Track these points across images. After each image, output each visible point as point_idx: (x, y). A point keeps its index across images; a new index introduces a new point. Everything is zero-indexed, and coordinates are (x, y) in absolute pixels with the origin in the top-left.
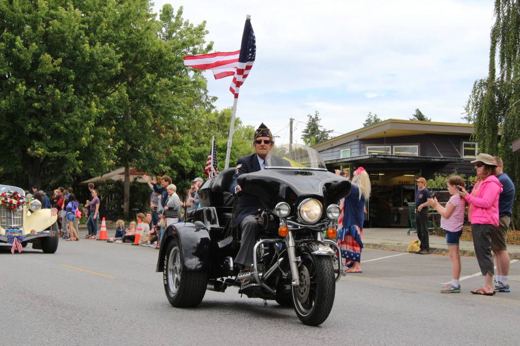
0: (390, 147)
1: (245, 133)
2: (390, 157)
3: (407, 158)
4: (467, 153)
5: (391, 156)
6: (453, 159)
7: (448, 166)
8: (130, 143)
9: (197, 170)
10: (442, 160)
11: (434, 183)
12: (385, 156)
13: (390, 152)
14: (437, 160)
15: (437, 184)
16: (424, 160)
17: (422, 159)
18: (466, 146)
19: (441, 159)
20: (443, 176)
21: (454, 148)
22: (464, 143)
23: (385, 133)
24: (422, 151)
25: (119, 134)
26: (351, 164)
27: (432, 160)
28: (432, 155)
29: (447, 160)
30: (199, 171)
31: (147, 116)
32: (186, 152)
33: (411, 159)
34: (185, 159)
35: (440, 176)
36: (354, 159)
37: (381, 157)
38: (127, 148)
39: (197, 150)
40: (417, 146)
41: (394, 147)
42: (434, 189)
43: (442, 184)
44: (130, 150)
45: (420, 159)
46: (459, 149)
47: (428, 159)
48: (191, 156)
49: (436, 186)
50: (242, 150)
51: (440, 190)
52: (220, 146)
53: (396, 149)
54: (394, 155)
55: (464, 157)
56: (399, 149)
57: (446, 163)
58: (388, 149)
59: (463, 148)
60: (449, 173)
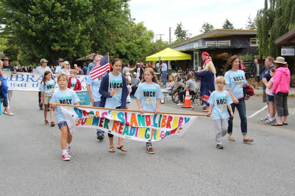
2: (217, 47)
3: (225, 47)
4: (253, 43)
5: (218, 46)
6: (246, 46)
7: (244, 50)
8: (97, 42)
12: (215, 46)
13: (217, 44)
14: (239, 47)
16: (233, 47)
18: (252, 40)
19: (241, 47)
20: (242, 55)
21: (246, 41)
22: (251, 39)
23: (215, 35)
24: (232, 44)
25: (92, 38)
26: (199, 50)
27: (237, 47)
28: (236, 45)
29: (244, 47)
30: (129, 54)
32: (123, 45)
33: (227, 47)
36: (200, 48)
37: (213, 47)
38: (95, 44)
39: (128, 44)
40: (230, 41)
41: (219, 41)
45: (231, 47)
46: (249, 41)
47: (235, 47)
48: (125, 47)
53: (220, 43)
54: (219, 46)
55: (252, 45)
56: (221, 43)
57: (243, 49)
58: (216, 43)
59: (251, 41)
60: (245, 54)
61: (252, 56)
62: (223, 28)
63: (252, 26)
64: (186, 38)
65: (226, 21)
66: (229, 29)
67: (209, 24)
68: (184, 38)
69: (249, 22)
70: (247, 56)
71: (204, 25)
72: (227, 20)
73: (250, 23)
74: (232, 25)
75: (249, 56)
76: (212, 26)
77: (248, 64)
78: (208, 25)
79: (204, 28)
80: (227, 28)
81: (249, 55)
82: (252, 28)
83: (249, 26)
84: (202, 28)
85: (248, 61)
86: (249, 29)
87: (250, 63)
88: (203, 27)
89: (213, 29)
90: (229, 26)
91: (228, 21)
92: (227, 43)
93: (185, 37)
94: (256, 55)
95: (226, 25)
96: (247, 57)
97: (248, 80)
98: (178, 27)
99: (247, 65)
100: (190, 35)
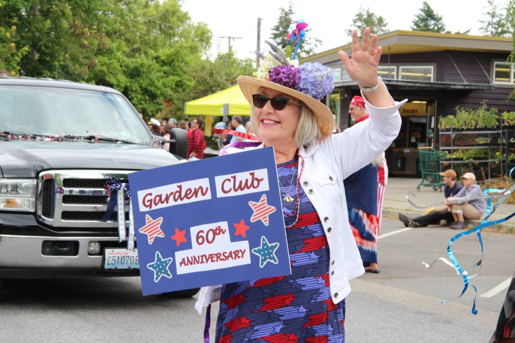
0: (395, 67)
1: (196, 32)
2: (395, 83)
3: (418, 85)
4: (499, 75)
5: (398, 81)
6: (481, 85)
7: (472, 95)
8: (39, 51)
9: (132, 90)
10: (466, 87)
11: (455, 121)
12: (389, 81)
13: (395, 73)
14: (458, 87)
15: (458, 122)
16: (441, 86)
17: (438, 86)
18: (498, 66)
19: (465, 85)
20: (467, 111)
21: (481, 69)
22: (496, 63)
23: (389, 48)
24: (439, 75)
25: (22, 37)
26: (341, 90)
27: (453, 87)
28: (452, 80)
29: (473, 87)
30: (135, 91)
31: (64, 14)
32: (117, 65)
33: (424, 85)
34: (115, 75)
35: (463, 112)
36: (346, 84)
38: (33, 55)
39: (132, 62)
40: (432, 67)
41: (401, 67)
42: (454, 130)
43: (465, 122)
44: (37, 60)
45: (436, 86)
46: (489, 71)
47: (447, 86)
48: (123, 71)
49: (457, 125)
50: (193, 64)
51: (463, 130)
52: (163, 58)
53: (404, 70)
54: (400, 79)
55: (496, 82)
56: (407, 71)
57: (470, 91)
58: (393, 70)
59: (495, 69)
60: (476, 106)
61: (496, 114)
62: (415, 27)
63: (499, 24)
64: (305, 52)
65: (422, 7)
66: (430, 30)
67: (373, 14)
68: (299, 51)
69: (489, 13)
70: (481, 112)
71: (360, 16)
72: (425, 3)
73: (493, 16)
74: (441, 18)
75: (487, 113)
76: (380, 20)
77: (486, 136)
78: (370, 16)
79: (359, 24)
80: (426, 28)
81: (488, 110)
82: (500, 30)
83: (489, 24)
84: (352, 23)
85: (485, 129)
86: (489, 33)
87: (491, 134)
88: (355, 22)
89: (384, 28)
90: (432, 22)
91: (429, 7)
92: (426, 74)
93: (301, 47)
94: (508, 111)
95: (423, 20)
96: (481, 116)
97: (483, 184)
98: (281, 18)
99: (482, 138)
100: (317, 43)
